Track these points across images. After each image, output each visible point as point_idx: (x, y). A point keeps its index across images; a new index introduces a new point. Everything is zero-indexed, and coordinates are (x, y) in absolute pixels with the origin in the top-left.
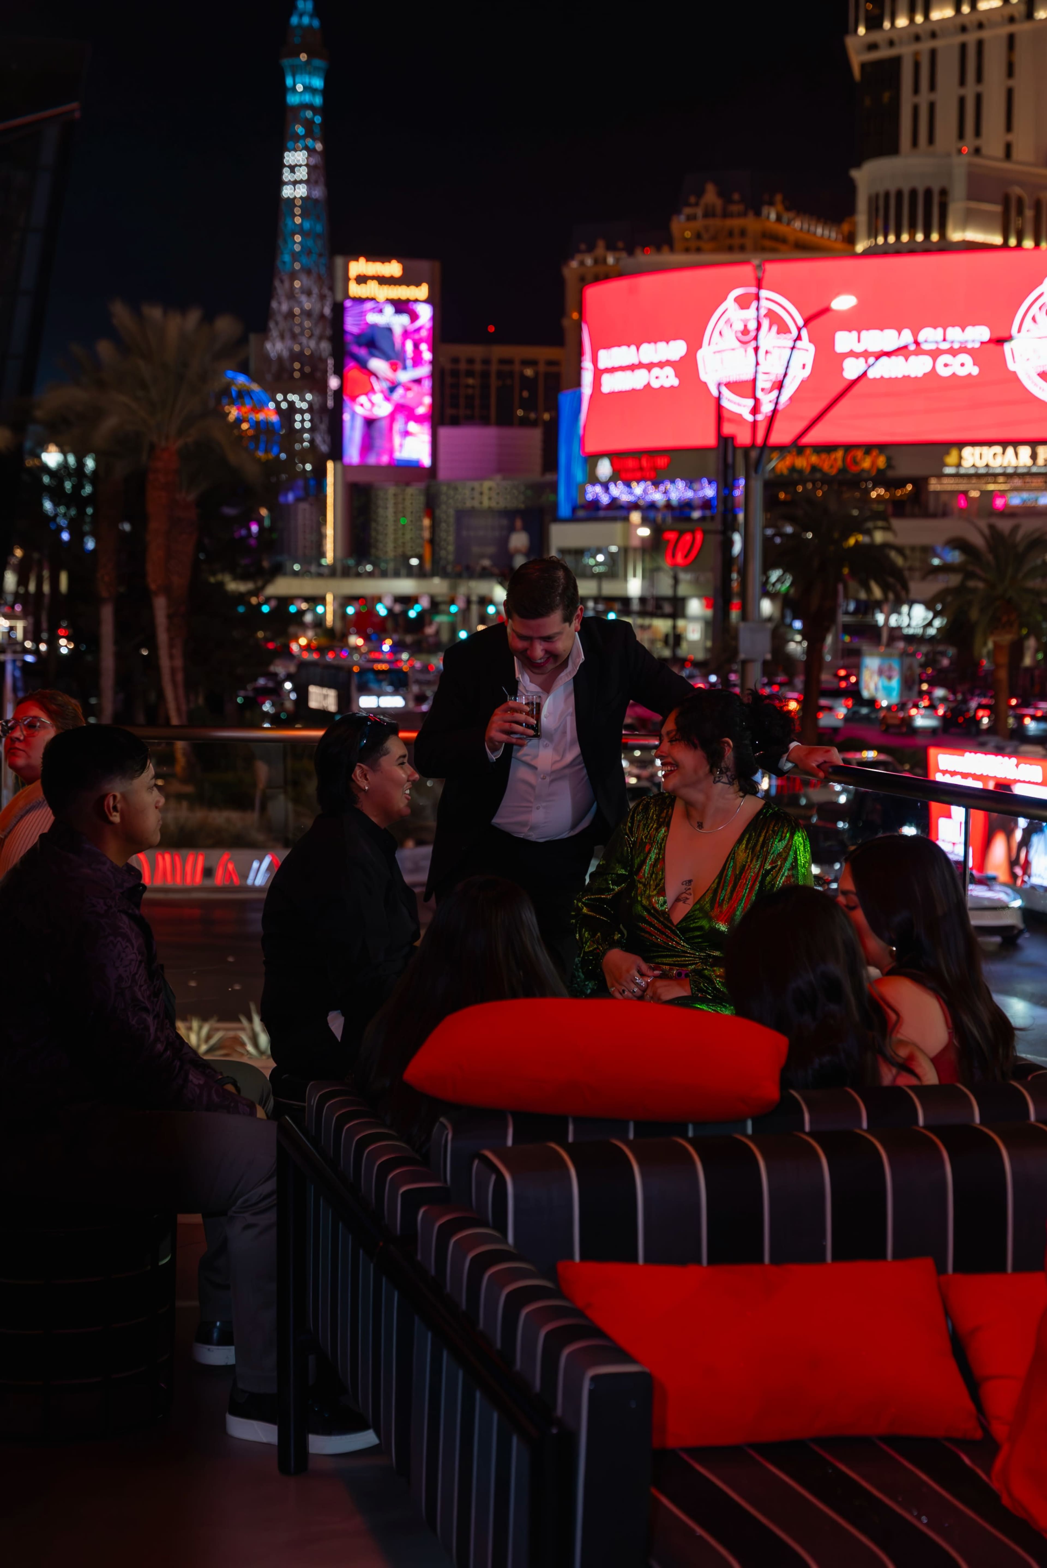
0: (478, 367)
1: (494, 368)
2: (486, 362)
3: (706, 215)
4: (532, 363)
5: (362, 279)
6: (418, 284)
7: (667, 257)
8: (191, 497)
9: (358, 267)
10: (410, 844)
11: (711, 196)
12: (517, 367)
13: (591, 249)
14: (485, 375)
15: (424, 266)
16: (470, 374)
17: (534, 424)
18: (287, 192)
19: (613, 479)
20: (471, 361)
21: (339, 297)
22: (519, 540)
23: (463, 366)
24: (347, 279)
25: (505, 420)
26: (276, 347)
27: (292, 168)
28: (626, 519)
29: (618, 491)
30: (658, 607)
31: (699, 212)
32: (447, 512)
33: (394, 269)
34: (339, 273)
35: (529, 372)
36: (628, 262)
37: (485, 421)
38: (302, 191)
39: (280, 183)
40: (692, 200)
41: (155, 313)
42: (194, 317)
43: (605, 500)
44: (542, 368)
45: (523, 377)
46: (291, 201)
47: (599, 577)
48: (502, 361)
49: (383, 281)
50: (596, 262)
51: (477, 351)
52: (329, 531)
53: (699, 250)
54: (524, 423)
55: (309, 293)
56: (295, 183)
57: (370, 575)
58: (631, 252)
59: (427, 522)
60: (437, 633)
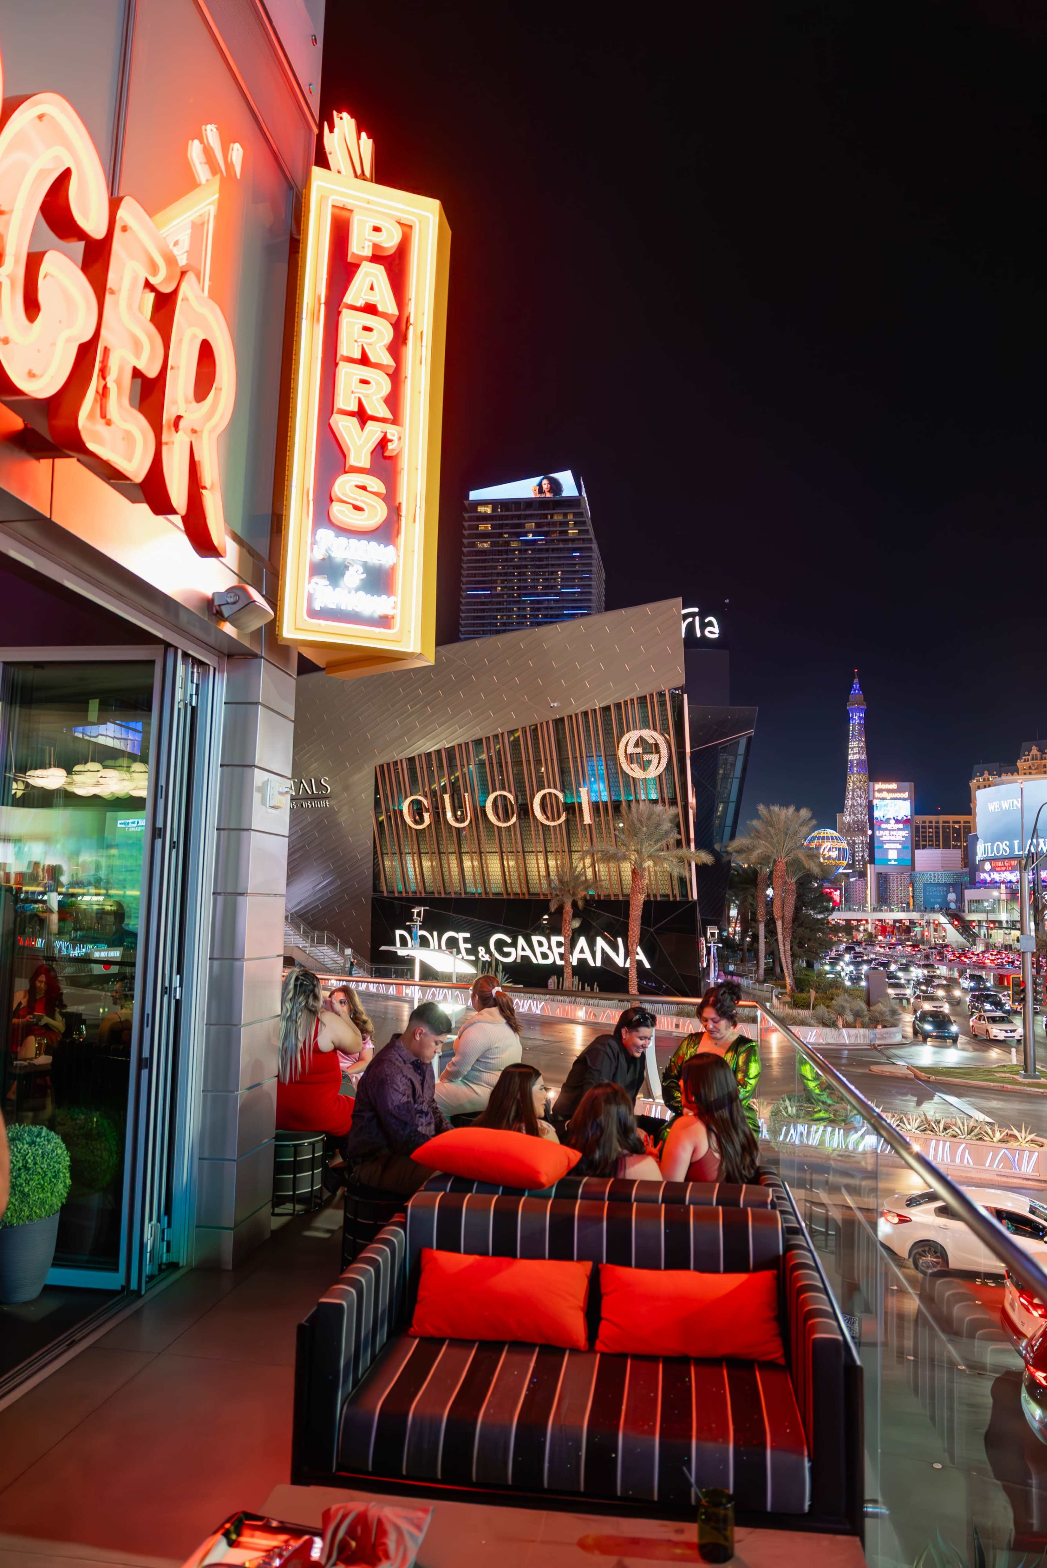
0: (934, 824)
1: (941, 825)
2: (937, 822)
3: (1033, 759)
4: (959, 822)
5: (880, 791)
6: (904, 792)
7: (1015, 777)
8: (794, 880)
9: (878, 786)
10: (880, 1027)
11: (1034, 751)
12: (951, 824)
13: (982, 775)
14: (937, 828)
15: (907, 784)
16: (930, 827)
17: (960, 847)
18: (850, 758)
19: (991, 870)
20: (931, 822)
21: (871, 798)
22: (952, 896)
23: (927, 824)
24: (874, 791)
25: (946, 846)
26: (847, 818)
27: (852, 748)
28: (999, 888)
29: (996, 876)
30: (1014, 925)
31: (1030, 757)
32: (919, 885)
33: (894, 786)
34: (871, 789)
35: (957, 826)
36: (997, 779)
37: (938, 847)
38: (857, 757)
39: (847, 755)
40: (1026, 753)
41: (776, 809)
42: (792, 809)
43: (989, 879)
44: (962, 824)
45: (953, 828)
46: (852, 761)
47: (987, 912)
48: (944, 822)
49: (889, 791)
50: (984, 780)
51: (933, 818)
52: (869, 892)
53: (1030, 773)
54: (955, 847)
55: (861, 797)
56: (854, 754)
57: (886, 911)
58: (1000, 776)
59: (911, 889)
60: (916, 935)
